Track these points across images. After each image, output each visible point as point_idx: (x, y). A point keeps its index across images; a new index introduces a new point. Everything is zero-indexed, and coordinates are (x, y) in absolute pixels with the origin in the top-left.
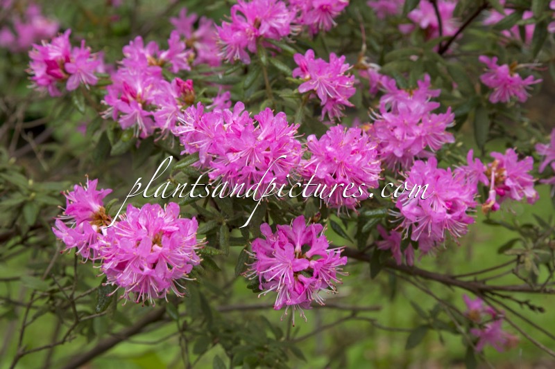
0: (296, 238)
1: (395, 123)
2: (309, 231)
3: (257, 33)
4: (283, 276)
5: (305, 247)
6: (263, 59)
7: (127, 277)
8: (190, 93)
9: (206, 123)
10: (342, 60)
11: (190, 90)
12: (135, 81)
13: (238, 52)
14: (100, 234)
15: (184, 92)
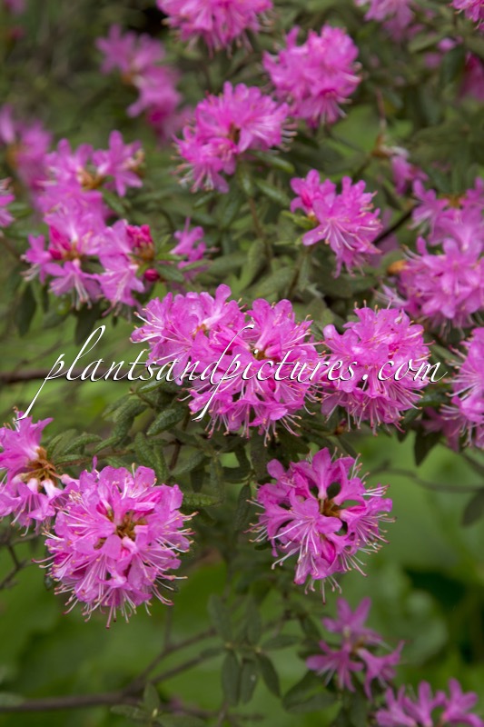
0: (319, 479)
1: (439, 269)
2: (336, 467)
3: (235, 150)
4: (305, 541)
5: (333, 491)
6: (247, 185)
7: (89, 588)
8: (148, 247)
9: (179, 325)
10: (361, 187)
11: (147, 243)
12: (67, 223)
13: (210, 176)
14: (41, 495)
15: (139, 246)
